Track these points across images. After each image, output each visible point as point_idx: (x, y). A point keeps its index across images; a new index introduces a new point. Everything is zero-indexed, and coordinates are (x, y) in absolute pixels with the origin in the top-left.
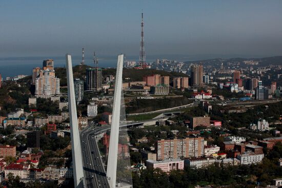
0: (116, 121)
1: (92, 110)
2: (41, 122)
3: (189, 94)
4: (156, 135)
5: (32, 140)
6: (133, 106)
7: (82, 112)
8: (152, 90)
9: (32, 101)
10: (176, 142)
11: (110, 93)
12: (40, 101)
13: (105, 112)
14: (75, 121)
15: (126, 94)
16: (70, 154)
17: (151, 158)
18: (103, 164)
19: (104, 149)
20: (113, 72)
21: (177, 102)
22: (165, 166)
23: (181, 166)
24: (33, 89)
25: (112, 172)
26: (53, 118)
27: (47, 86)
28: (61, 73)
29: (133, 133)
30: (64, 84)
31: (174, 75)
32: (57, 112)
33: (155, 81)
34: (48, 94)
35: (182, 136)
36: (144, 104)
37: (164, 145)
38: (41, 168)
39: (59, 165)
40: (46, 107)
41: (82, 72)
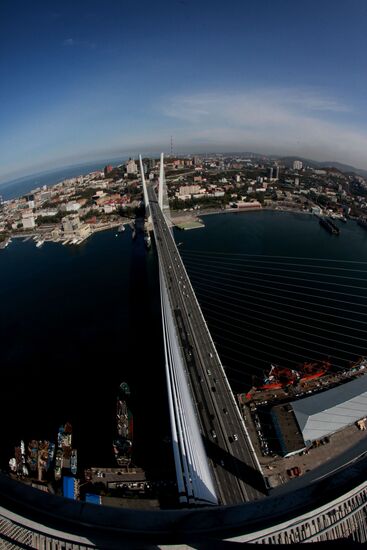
0: (162, 180)
1: (151, 176)
2: (130, 183)
3: (192, 168)
4: (179, 185)
5: (126, 191)
6: (168, 174)
7: (147, 177)
8: (176, 167)
9: (126, 175)
10: (187, 187)
11: (158, 169)
12: (129, 174)
13: (156, 177)
14: (144, 181)
15: (165, 169)
16: (143, 195)
17: (177, 194)
18: (157, 198)
19: (157, 192)
20: (159, 160)
21: (188, 171)
22: (183, 198)
23: (190, 197)
24: (125, 170)
25: (160, 201)
26: (135, 181)
27: (132, 168)
28: (137, 162)
29: (169, 185)
30: (139, 167)
31: (185, 160)
32: (137, 178)
33: (177, 163)
34: (132, 171)
35: (190, 185)
36: (173, 172)
37: (182, 189)
38: (131, 202)
39: (138, 200)
40: (132, 177)
41: (147, 161)
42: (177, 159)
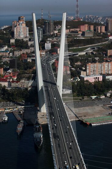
0: (62, 52)
1: (48, 46)
2: (18, 53)
3: (105, 36)
4: (86, 61)
5: (12, 64)
6: (72, 43)
7: (42, 47)
8: (83, 34)
9: (12, 41)
10: (97, 65)
11: (59, 36)
12: (17, 41)
13: (55, 47)
14: (38, 53)
15: (68, 36)
16: (35, 72)
17: (83, 74)
18: (55, 78)
19: (55, 69)
20: (60, 23)
21: (98, 41)
22: (91, 79)
23: (101, 78)
24: (12, 34)
25: (60, 82)
26: (25, 51)
27: (21, 32)
28: (29, 24)
29: (72, 59)
30: (31, 31)
31: (96, 25)
32: (27, 47)
33: (85, 28)
34: (22, 36)
35: (101, 61)
36: (79, 42)
37: (90, 67)
38: (18, 81)
39: (28, 79)
40: (21, 44)
41: (42, 23)
42: (83, 23)
